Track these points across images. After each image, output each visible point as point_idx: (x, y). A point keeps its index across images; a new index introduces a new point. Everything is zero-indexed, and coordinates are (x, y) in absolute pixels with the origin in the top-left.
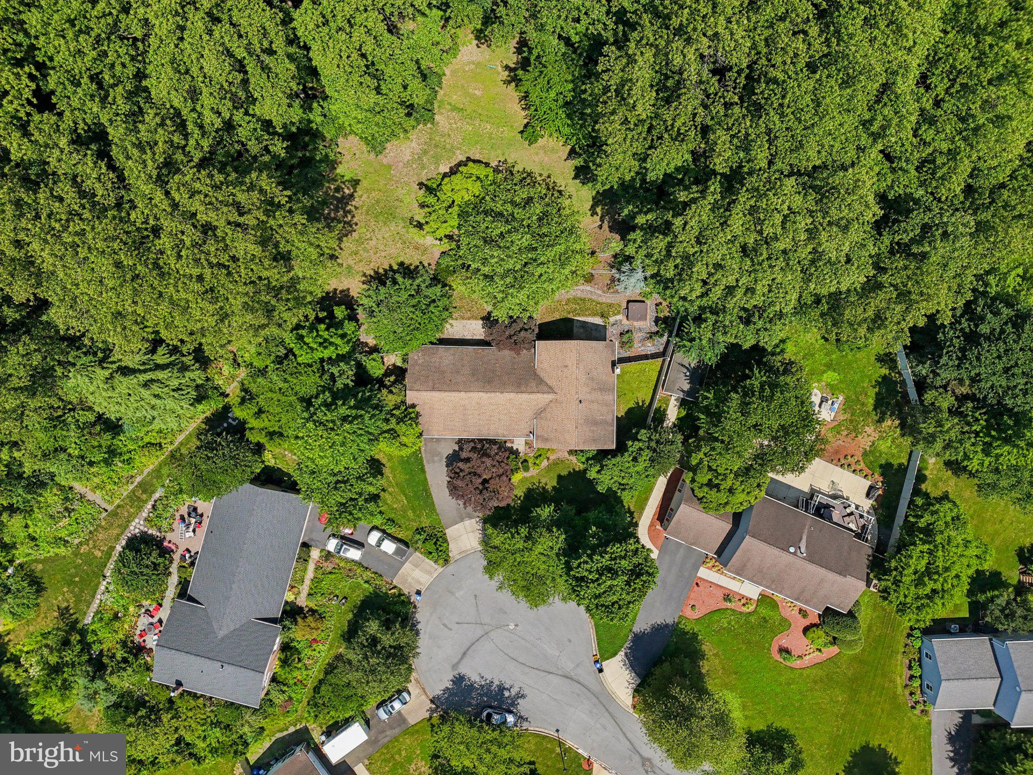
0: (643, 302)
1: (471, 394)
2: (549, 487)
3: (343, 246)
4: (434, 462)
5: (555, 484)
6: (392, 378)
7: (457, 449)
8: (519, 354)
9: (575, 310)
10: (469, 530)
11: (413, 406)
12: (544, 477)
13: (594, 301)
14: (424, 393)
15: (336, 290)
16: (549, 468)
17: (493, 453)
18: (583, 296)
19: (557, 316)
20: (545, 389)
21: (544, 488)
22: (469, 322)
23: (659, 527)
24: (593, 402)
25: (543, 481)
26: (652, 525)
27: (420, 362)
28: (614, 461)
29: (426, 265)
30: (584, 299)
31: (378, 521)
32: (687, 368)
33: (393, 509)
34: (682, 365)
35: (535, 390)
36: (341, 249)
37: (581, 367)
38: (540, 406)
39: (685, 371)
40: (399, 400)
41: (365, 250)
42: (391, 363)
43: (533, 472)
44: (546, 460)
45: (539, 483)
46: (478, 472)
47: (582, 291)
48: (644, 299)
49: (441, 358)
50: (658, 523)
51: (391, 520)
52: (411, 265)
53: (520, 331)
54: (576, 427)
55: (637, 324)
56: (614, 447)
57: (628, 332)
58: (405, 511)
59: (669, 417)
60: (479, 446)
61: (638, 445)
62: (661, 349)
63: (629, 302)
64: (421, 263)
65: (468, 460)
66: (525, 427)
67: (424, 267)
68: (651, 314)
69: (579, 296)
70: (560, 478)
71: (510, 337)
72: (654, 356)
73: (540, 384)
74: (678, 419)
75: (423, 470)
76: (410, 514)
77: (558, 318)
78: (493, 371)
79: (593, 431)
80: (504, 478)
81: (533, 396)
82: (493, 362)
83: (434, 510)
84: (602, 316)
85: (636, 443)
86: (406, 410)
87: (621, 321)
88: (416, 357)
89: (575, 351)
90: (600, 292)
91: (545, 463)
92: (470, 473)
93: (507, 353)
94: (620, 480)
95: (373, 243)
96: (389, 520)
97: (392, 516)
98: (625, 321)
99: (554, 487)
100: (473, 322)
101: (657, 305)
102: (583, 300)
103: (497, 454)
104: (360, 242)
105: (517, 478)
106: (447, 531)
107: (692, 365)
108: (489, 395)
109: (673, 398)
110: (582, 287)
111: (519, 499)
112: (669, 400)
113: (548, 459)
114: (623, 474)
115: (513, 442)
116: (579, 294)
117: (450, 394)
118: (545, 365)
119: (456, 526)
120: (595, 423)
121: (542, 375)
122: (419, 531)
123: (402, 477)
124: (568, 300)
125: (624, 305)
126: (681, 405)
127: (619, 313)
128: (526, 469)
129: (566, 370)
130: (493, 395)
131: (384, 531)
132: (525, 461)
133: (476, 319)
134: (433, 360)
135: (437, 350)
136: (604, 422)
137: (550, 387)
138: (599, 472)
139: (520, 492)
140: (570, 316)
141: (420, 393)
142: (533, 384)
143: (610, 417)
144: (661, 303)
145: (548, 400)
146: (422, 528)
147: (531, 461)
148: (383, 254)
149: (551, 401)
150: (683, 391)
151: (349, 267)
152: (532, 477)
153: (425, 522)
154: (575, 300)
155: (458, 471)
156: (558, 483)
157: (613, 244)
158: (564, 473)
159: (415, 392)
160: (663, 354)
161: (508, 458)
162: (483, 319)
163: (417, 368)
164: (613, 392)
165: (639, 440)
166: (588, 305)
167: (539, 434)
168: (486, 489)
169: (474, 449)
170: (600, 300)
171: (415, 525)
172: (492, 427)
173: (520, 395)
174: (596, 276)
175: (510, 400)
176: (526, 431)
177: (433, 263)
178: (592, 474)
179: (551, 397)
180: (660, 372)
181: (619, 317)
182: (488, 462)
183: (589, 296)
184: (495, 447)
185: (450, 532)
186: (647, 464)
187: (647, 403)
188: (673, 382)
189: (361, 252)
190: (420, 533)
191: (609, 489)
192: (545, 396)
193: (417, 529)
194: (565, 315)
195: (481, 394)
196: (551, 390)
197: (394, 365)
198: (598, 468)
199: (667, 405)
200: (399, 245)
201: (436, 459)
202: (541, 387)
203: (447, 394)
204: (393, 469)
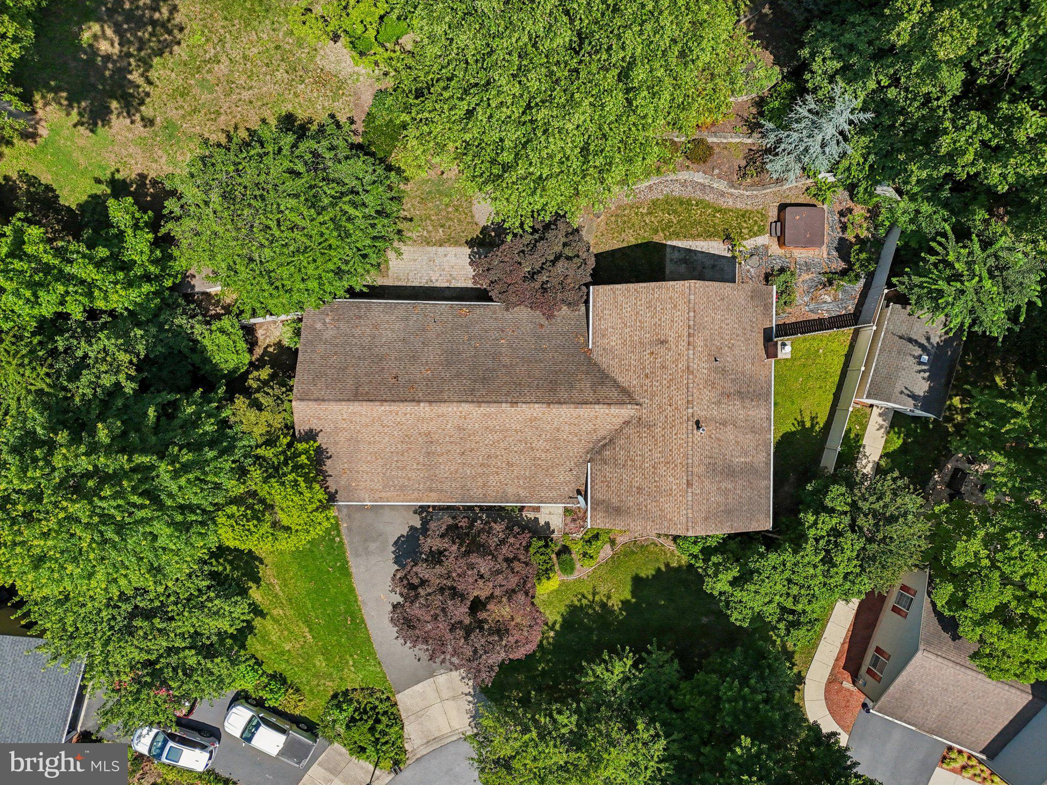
0: (814, 206)
1: (443, 409)
2: (615, 603)
3: (152, 74)
4: (367, 552)
5: (627, 595)
6: (265, 373)
7: (418, 524)
8: (550, 317)
9: (669, 224)
10: (446, 694)
11: (311, 435)
12: (604, 581)
13: (708, 205)
14: (334, 407)
15: (142, 177)
16: (615, 562)
17: (493, 542)
18: (686, 194)
19: (630, 239)
20: (614, 394)
21: (604, 605)
22: (441, 250)
23: (847, 685)
24: (724, 424)
25: (603, 590)
26: (833, 680)
27: (328, 334)
28: (773, 558)
29: (343, 119)
30: (688, 202)
31: (248, 683)
32: (921, 346)
33: (282, 653)
34: (910, 340)
35: (589, 395)
36: (150, 82)
37: (700, 343)
38: (602, 433)
39: (918, 351)
40: (277, 421)
41: (203, 83)
42: (272, 340)
43: (583, 570)
44: (608, 546)
45: (594, 594)
46: (460, 587)
47: (684, 184)
48: (813, 201)
49: (376, 327)
50: (847, 675)
51: (279, 679)
52: (310, 121)
53: (554, 262)
54: (689, 484)
55: (801, 254)
56: (769, 525)
57: (782, 270)
58: (308, 658)
59: (868, 451)
60: (463, 523)
61: (827, 523)
62: (851, 308)
63: (782, 207)
64: (332, 116)
65: (436, 557)
66: (566, 480)
67: (338, 126)
68: (831, 234)
69: (676, 194)
70: (638, 582)
71: (533, 275)
72: (837, 322)
73: (602, 383)
74: (885, 455)
75: (345, 571)
76: (320, 662)
77: (633, 241)
78: (496, 357)
79: (726, 492)
80: (521, 597)
81: (585, 412)
82: (494, 334)
83: (372, 653)
84: (728, 238)
85: (823, 516)
86: (290, 445)
87: (766, 248)
88: (319, 326)
89: (683, 306)
90: (721, 185)
91: (606, 552)
92: (442, 590)
93: (523, 313)
94: (789, 604)
95: (222, 68)
96: (273, 677)
97: (281, 667)
98: (775, 249)
99: (625, 603)
100: (451, 250)
101: (842, 214)
102: (685, 203)
103: (503, 542)
104: (194, 67)
105: (546, 588)
106: (399, 698)
107: (935, 340)
108: (485, 409)
109: (876, 411)
110: (684, 175)
111: (552, 628)
112: (867, 417)
113: (613, 542)
114: (795, 590)
115: (537, 509)
116: (677, 191)
117: (394, 407)
118: (614, 341)
119: (418, 687)
120: (730, 472)
121: (604, 361)
122: (339, 699)
123: (301, 586)
124: (654, 203)
125: (773, 214)
126: (892, 426)
127: (761, 232)
128: (568, 567)
129: (663, 351)
130: (492, 409)
131: (259, 704)
132: (565, 550)
133: (457, 243)
134: (358, 331)
135: (369, 309)
136: (749, 470)
137: (624, 391)
138: (734, 583)
139: (554, 615)
140: (658, 238)
141: (324, 406)
142: (585, 384)
143: (762, 457)
144: (850, 211)
145: (621, 420)
146: (346, 693)
147: (576, 549)
148: (246, 95)
149: (627, 423)
150: (913, 397)
151: (169, 125)
152: (580, 581)
153: (353, 679)
154: (669, 203)
155: (416, 581)
156: (634, 594)
157: (760, 73)
158: (647, 572)
159: (312, 404)
160: (854, 319)
161: (527, 549)
162: (471, 243)
163: (321, 348)
164: (767, 400)
165: (831, 511)
166: (696, 213)
167: (599, 496)
168: (480, 624)
169: (452, 532)
170: (723, 203)
171: (331, 686)
172: (493, 481)
173: (555, 410)
174: (717, 150)
175: (533, 419)
176: (569, 489)
177: (360, 117)
178: (719, 585)
179: (627, 412)
180: (849, 357)
181: (763, 240)
182: (484, 565)
183: (699, 195)
184: (498, 527)
185: (406, 700)
186: (853, 567)
187: (822, 421)
188: (889, 377)
189: (196, 91)
190: (339, 706)
191: (758, 617)
192: (614, 410)
193: (335, 696)
194: (646, 236)
195: (466, 407)
196: (626, 396)
197: (279, 344)
198: (735, 572)
199: (864, 428)
200: (280, 75)
201: (372, 546)
202: (603, 391)
203: (386, 407)
204: (281, 569)
